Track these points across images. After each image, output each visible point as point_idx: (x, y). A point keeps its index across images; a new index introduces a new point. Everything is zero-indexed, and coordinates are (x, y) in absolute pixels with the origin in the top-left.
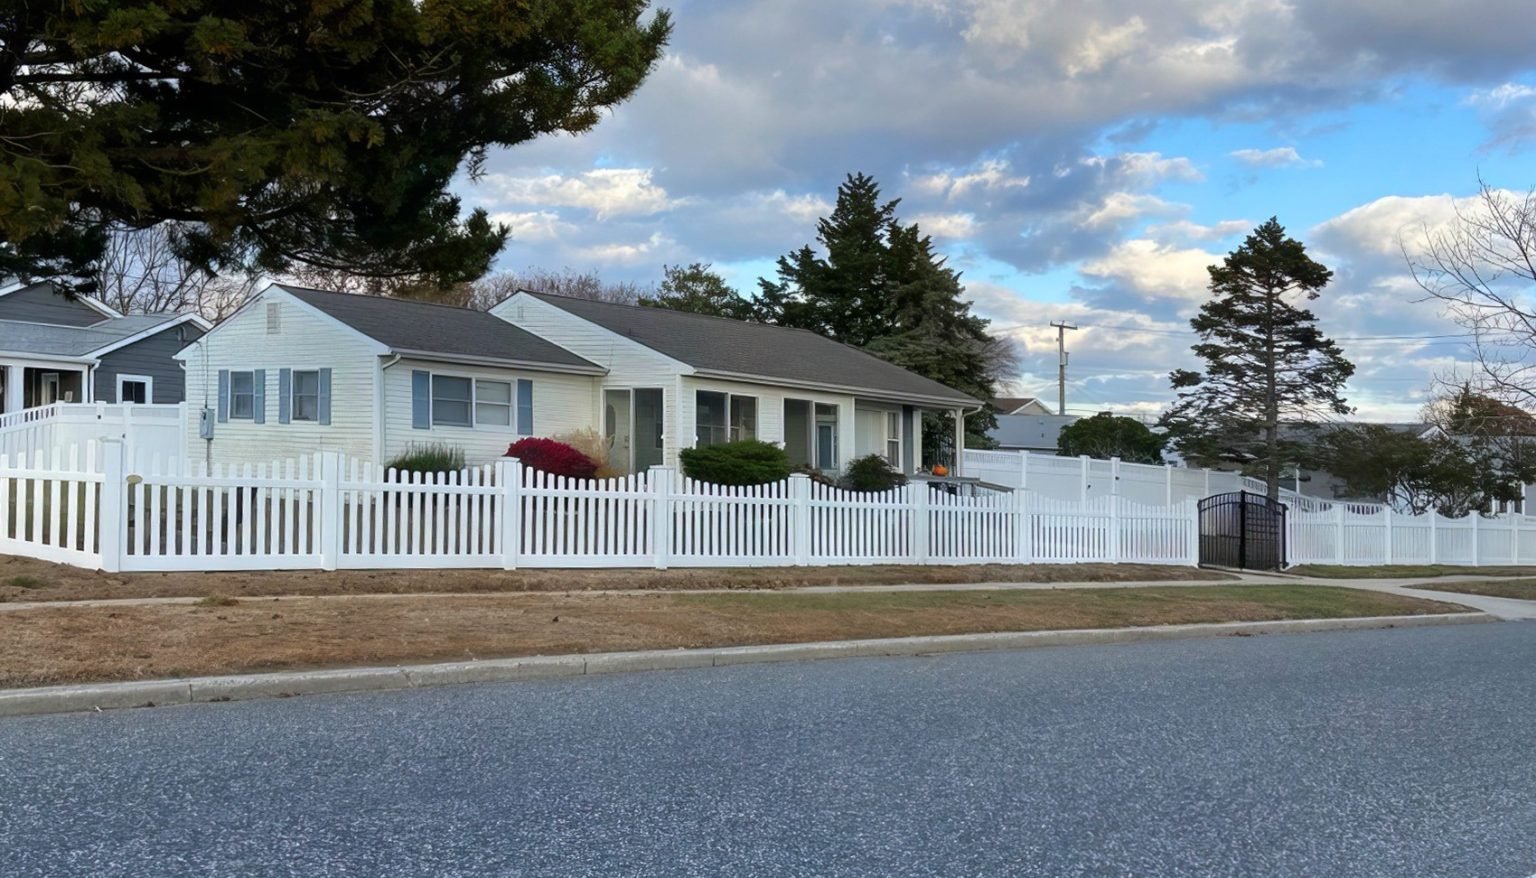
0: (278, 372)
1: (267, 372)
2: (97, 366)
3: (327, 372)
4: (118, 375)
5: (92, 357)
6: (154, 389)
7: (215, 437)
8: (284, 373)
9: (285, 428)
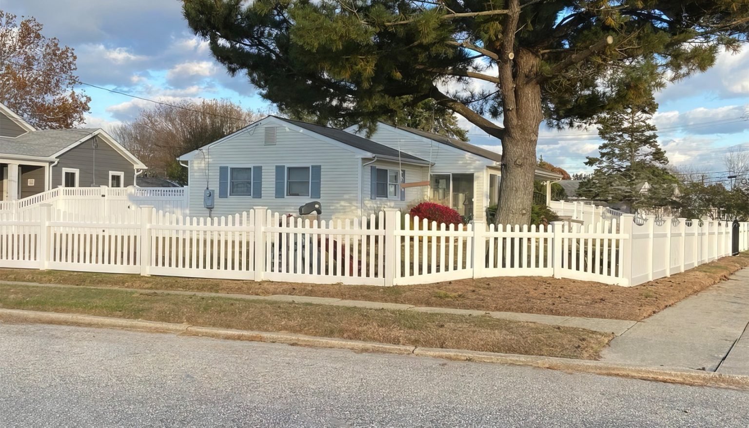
0: (274, 168)
1: (263, 168)
2: (56, 163)
3: (317, 169)
4: (63, 168)
5: (53, 158)
6: (80, 177)
7: (215, 206)
8: (279, 169)
9: (280, 200)
